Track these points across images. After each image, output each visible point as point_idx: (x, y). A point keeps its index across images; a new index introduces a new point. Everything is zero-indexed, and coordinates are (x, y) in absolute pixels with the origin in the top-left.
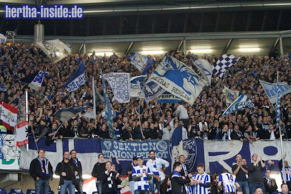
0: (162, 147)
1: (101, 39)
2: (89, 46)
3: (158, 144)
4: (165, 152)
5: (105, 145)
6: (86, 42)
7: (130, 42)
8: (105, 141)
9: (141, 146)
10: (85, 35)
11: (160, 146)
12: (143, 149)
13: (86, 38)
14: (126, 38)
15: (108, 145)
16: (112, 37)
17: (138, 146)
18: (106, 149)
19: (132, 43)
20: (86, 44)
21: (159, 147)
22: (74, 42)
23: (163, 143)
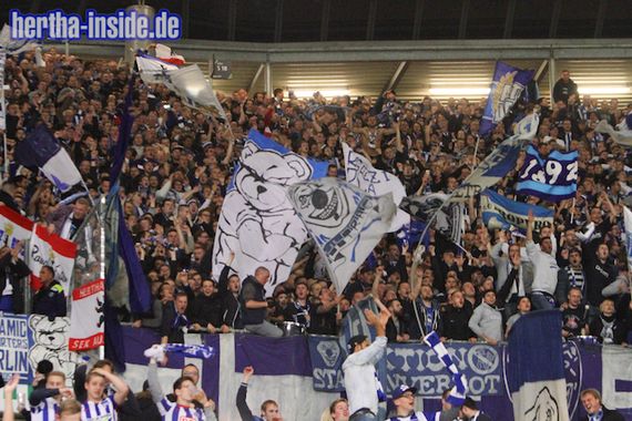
0: (485, 360)
1: (317, 51)
2: (282, 70)
3: (472, 351)
4: (492, 377)
5: (323, 352)
6: (274, 58)
7: (397, 63)
8: (322, 343)
9: (425, 356)
10: (269, 39)
11: (480, 357)
12: (430, 365)
13: (272, 47)
14: (385, 51)
15: (329, 352)
16: (346, 45)
17: (416, 355)
18: (323, 366)
19: (403, 64)
20: (271, 64)
21: (475, 359)
22: (239, 57)
23: (487, 351)
